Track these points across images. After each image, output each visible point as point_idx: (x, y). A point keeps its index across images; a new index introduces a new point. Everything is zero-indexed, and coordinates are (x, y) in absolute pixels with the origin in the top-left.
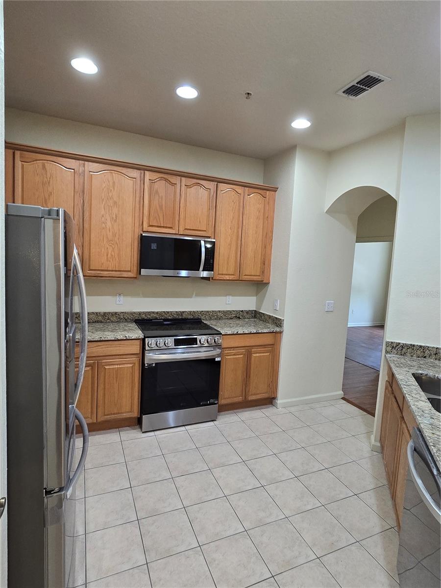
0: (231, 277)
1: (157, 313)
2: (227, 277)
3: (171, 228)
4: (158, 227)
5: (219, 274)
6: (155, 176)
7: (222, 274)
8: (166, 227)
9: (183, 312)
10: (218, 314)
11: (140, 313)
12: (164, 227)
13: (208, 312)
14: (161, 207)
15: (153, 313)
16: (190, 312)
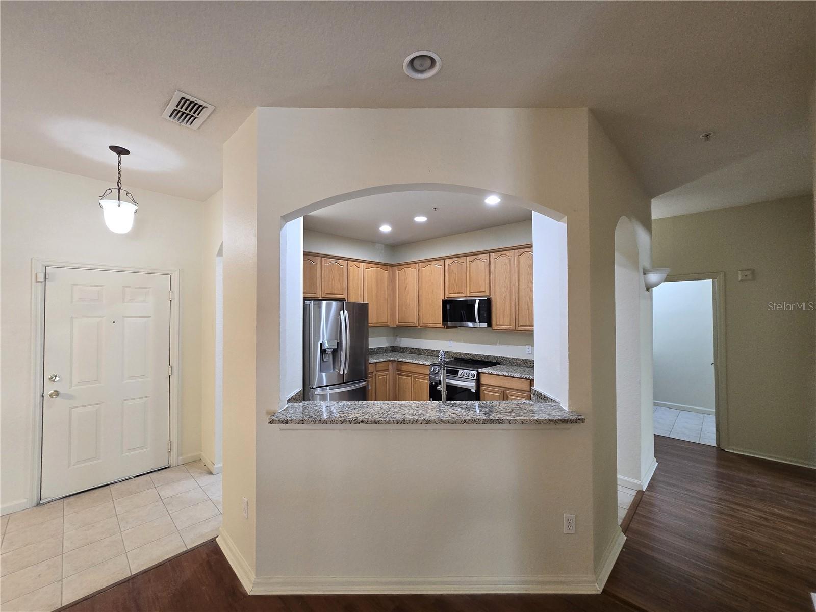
0: (508, 328)
1: (471, 355)
2: (504, 328)
3: (462, 293)
4: (454, 293)
5: (497, 325)
6: (451, 261)
7: (500, 325)
8: (459, 293)
9: (489, 356)
10: (518, 361)
11: (460, 354)
12: (458, 293)
13: (508, 358)
14: (455, 280)
15: (468, 354)
16: (494, 357)
